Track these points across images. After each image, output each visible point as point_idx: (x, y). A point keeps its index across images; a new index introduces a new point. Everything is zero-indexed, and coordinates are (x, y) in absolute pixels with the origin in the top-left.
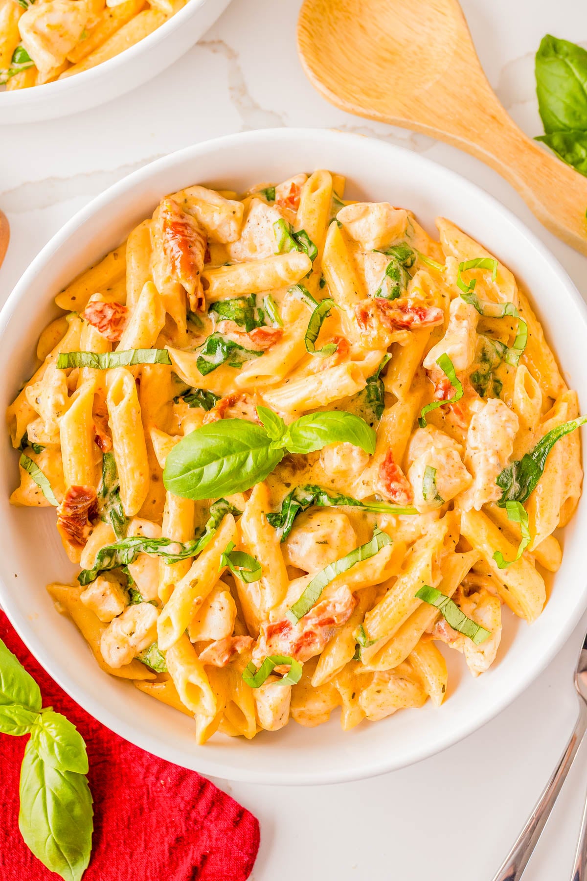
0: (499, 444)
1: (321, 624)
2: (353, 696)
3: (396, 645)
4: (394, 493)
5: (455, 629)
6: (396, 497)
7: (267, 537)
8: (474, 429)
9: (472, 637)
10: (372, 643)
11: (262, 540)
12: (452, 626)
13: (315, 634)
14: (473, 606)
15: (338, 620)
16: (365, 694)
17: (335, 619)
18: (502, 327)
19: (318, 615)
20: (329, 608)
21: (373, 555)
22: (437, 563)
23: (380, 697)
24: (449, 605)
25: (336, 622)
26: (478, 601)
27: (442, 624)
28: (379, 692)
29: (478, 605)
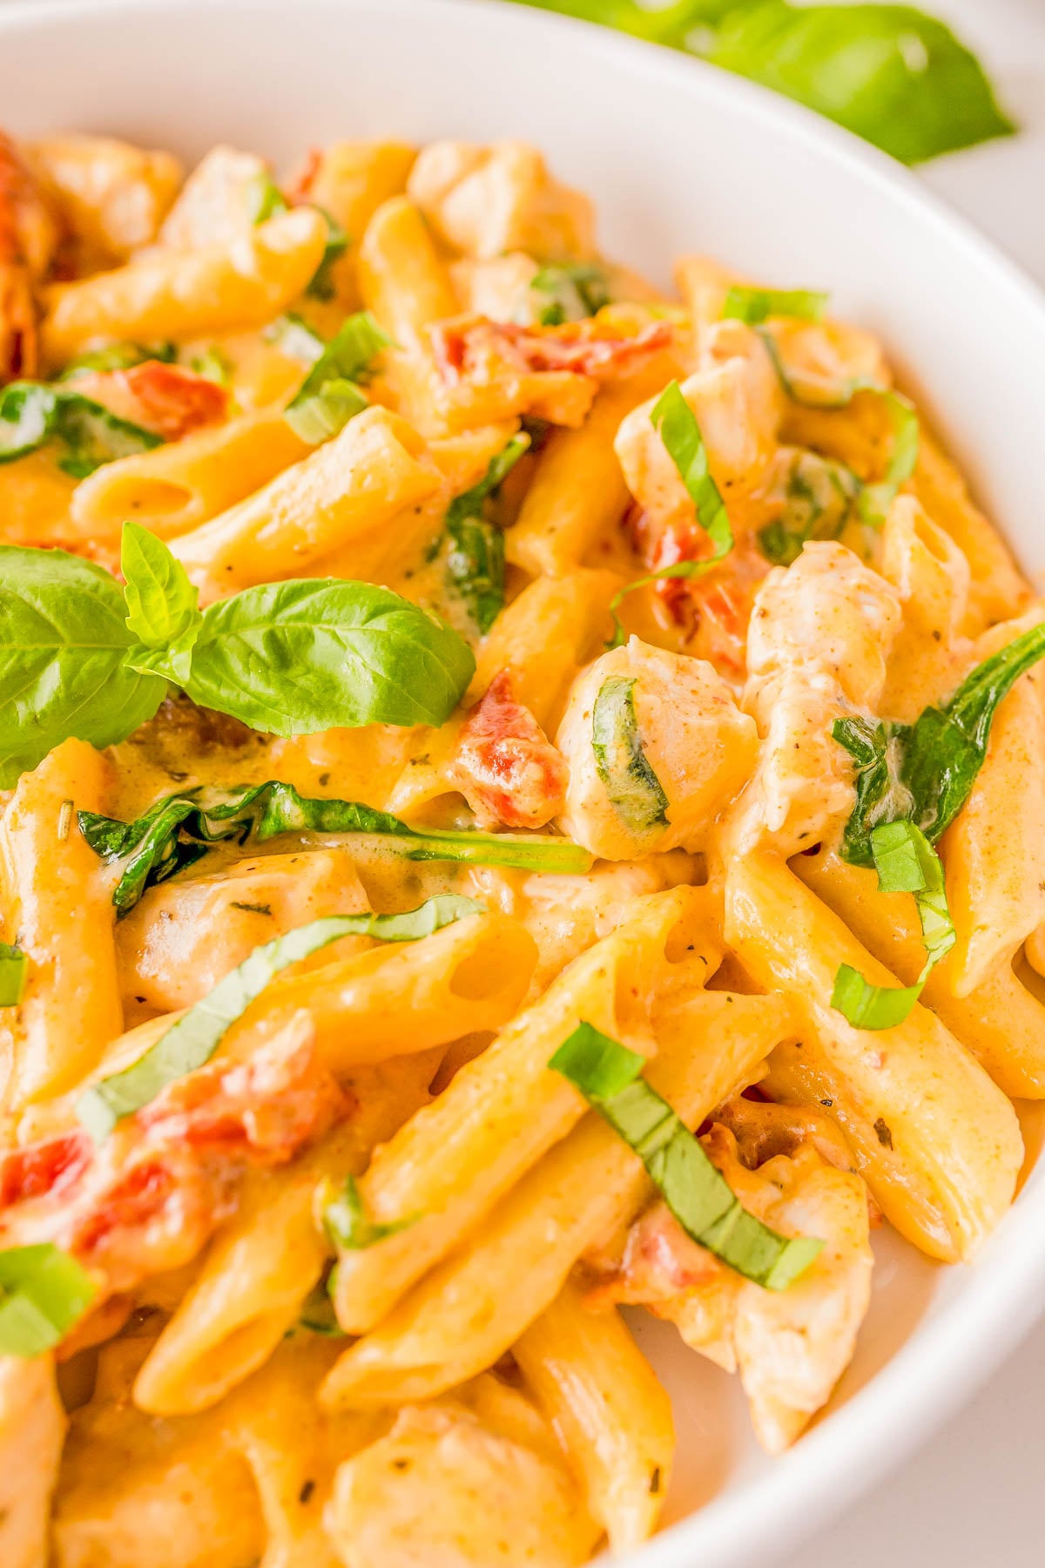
0: (841, 649)
1: (196, 1137)
2: (307, 1492)
3: (478, 1270)
4: (506, 765)
5: (701, 1243)
6: (509, 776)
7: (66, 874)
8: (764, 614)
9: (761, 1280)
10: (381, 1233)
11: (45, 881)
12: (690, 1224)
13: (169, 1177)
14: (769, 1194)
15: (262, 1126)
16: (347, 1479)
17: (249, 1120)
18: (844, 433)
19: (191, 1106)
20: (233, 1084)
21: (416, 939)
22: (640, 997)
23: (405, 1495)
24: (678, 1146)
25: (253, 1134)
26: (785, 1177)
27: (657, 1223)
28: (401, 1465)
29: (787, 1190)
